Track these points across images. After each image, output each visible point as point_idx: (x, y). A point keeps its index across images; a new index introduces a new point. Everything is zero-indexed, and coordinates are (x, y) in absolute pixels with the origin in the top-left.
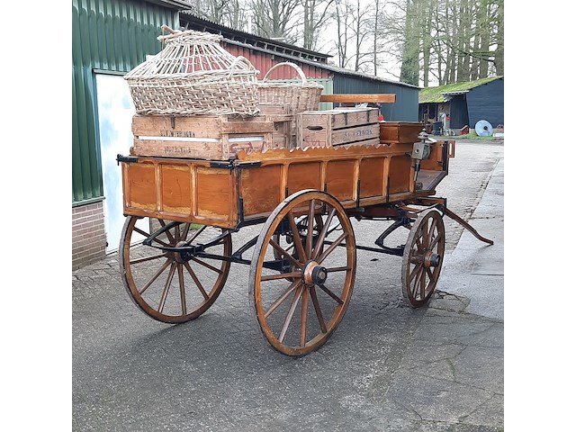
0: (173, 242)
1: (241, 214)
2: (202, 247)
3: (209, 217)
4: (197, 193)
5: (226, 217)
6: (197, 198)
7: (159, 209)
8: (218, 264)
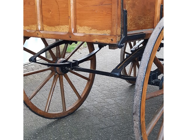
0: (55, 58)
1: (125, 29)
2: (77, 63)
3: (88, 33)
4: (75, 9)
5: (107, 32)
6: (75, 14)
7: (39, 28)
8: (87, 75)
